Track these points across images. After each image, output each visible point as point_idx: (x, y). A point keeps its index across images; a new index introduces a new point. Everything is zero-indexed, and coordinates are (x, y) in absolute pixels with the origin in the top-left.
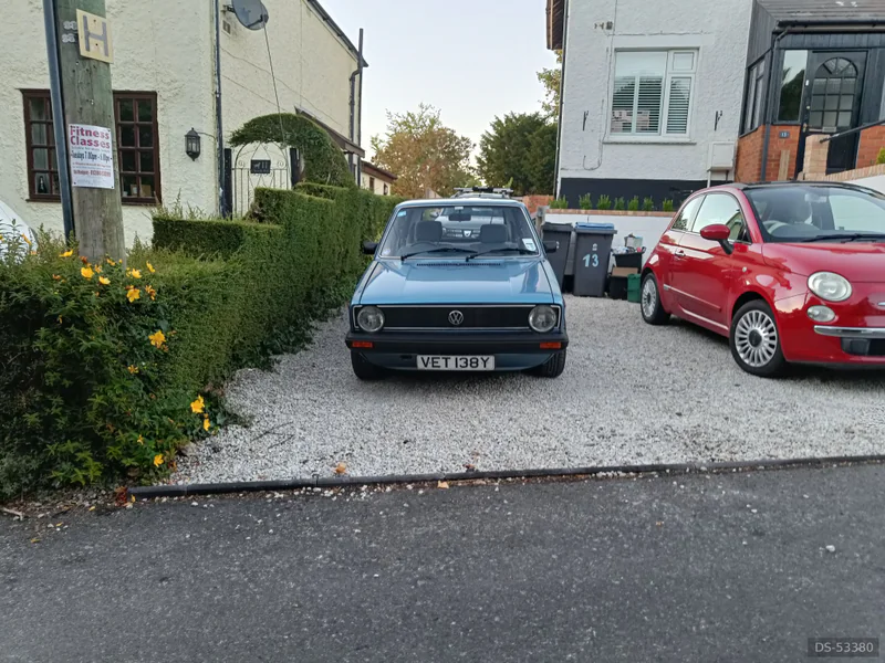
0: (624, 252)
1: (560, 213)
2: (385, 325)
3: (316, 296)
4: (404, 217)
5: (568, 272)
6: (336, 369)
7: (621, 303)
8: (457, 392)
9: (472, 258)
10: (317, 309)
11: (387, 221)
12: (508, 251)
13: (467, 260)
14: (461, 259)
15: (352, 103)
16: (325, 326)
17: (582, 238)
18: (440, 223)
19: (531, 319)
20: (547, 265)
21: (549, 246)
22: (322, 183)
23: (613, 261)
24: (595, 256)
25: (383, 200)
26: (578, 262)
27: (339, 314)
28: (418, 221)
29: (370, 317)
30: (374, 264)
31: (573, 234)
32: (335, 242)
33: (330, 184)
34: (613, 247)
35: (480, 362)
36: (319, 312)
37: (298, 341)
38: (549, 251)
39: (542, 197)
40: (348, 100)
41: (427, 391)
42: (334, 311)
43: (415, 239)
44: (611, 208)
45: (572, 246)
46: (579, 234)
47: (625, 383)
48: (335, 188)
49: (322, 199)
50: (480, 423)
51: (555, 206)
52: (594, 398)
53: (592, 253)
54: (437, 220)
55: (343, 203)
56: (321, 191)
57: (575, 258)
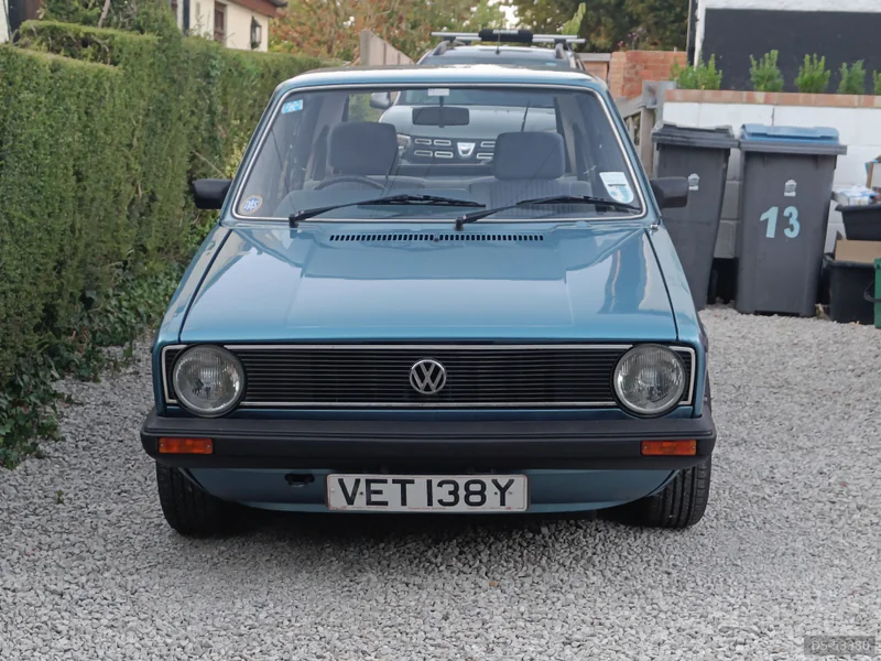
0: (866, 201)
1: (700, 100)
2: (243, 396)
3: (69, 315)
4: (297, 114)
5: (723, 251)
6: (117, 509)
7: (857, 332)
8: (431, 568)
9: (471, 220)
10: (71, 349)
11: (256, 117)
12: (565, 203)
13: (459, 225)
14: (444, 224)
16: (91, 393)
17: (758, 167)
18: (390, 129)
19: (620, 379)
20: (662, 238)
21: (668, 192)
22: (87, 21)
23: (836, 223)
24: (791, 211)
25: (249, 66)
26: (747, 223)
27: (129, 359)
28: (336, 122)
29: (207, 375)
30: (220, 233)
31: (735, 154)
32: (121, 173)
33: (107, 24)
34: (837, 188)
35: (491, 490)
36: (77, 356)
37: (19, 432)
38: (668, 202)
39: (660, 54)
41: (353, 568)
42: (117, 351)
43: (329, 168)
44: (832, 88)
45: (733, 184)
46: (749, 156)
47: (861, 544)
48: (120, 35)
49: (87, 64)
50: (490, 651)
51: (688, 84)
52: (782, 584)
53: (783, 203)
54: (384, 118)
55: (144, 73)
56: (85, 43)
57: (741, 217)
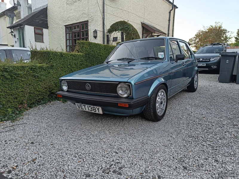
9: (130, 62)
15: (169, 20)
31: (237, 57)
40: (168, 19)
